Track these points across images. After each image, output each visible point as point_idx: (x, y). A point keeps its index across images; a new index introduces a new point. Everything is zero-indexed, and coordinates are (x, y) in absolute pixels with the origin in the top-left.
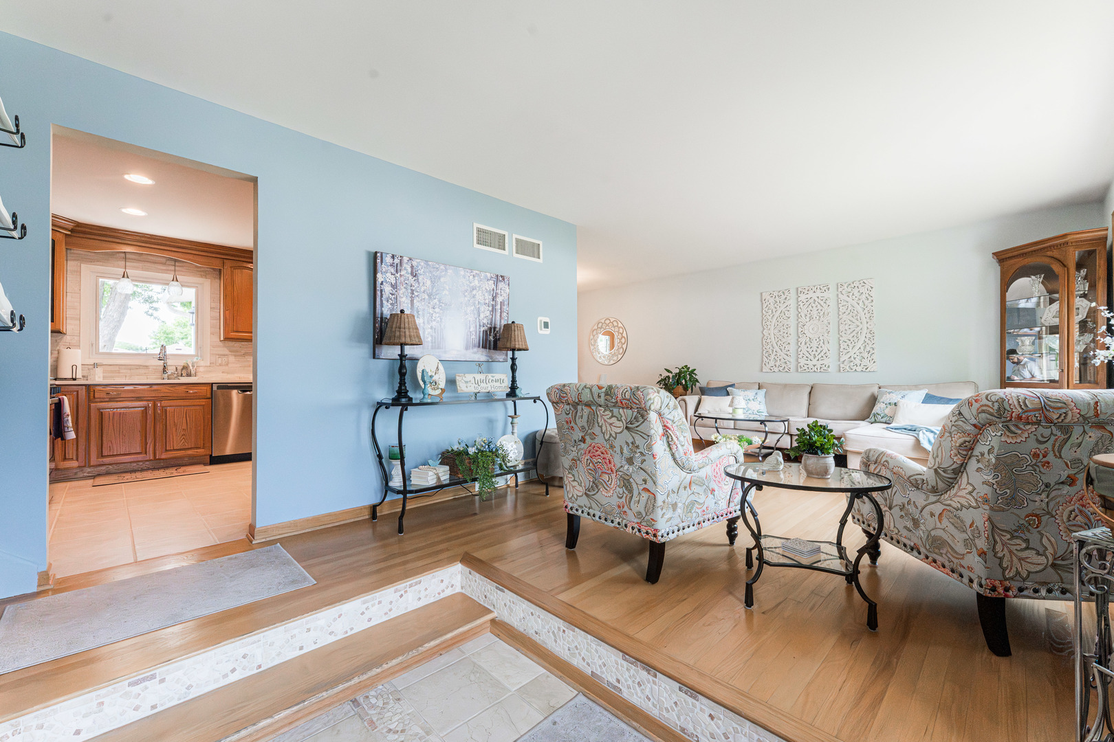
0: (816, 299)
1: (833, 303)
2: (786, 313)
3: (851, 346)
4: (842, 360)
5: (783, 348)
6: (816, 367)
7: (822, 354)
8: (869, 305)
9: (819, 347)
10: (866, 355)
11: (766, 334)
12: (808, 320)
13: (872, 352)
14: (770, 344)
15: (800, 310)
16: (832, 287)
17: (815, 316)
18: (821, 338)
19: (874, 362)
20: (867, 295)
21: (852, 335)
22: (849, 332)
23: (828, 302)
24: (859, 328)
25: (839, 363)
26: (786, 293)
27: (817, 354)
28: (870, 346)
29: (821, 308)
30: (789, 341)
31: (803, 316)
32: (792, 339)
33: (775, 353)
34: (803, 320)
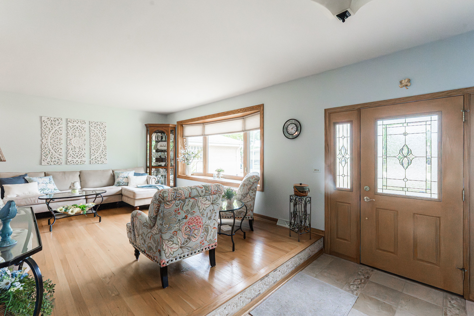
0: (78, 127)
1: (87, 129)
2: (60, 131)
3: (96, 152)
4: (92, 158)
5: (57, 151)
6: (78, 162)
7: (81, 155)
8: (104, 134)
9: (80, 151)
10: (103, 156)
11: (44, 142)
12: (73, 137)
13: (105, 155)
14: (47, 148)
15: (68, 131)
16: (87, 123)
17: (78, 135)
18: (81, 147)
19: (106, 159)
20: (104, 130)
21: (97, 147)
22: (95, 145)
23: (85, 129)
24: (100, 144)
25: (90, 160)
26: (59, 120)
27: (78, 155)
28: (105, 152)
29: (81, 132)
30: (61, 148)
31: (70, 134)
32: (63, 146)
33: (51, 154)
34: (70, 136)
